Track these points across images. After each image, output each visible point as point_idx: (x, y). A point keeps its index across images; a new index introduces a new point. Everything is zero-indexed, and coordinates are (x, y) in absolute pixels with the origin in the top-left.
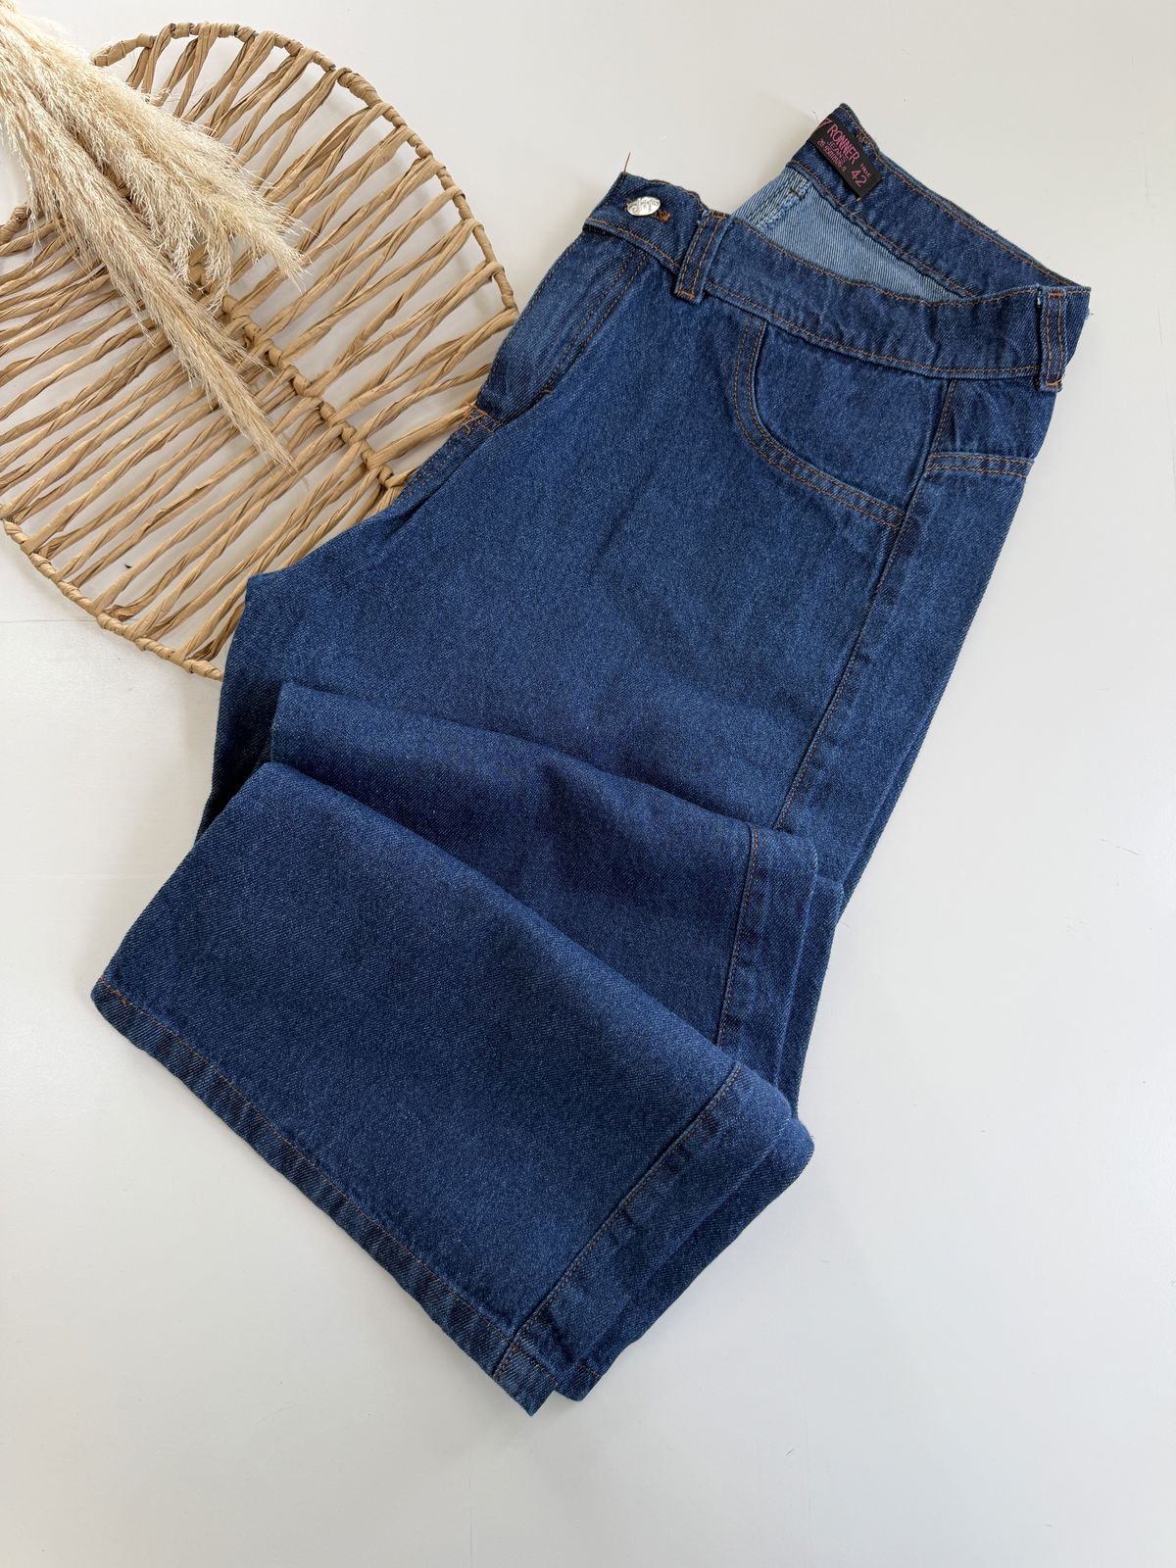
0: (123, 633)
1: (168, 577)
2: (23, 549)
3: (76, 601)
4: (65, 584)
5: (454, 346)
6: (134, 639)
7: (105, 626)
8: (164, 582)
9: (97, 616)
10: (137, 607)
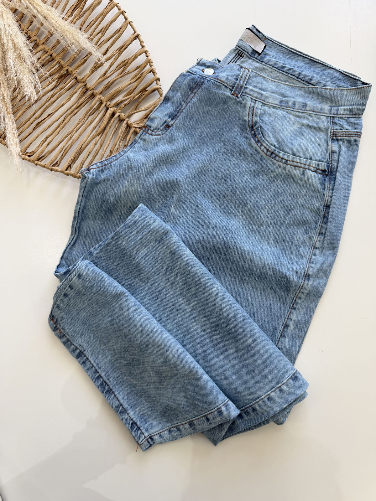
0: (29, 161)
1: (42, 142)
5: (126, 61)
6: (33, 162)
7: (24, 159)
8: (41, 144)
9: (21, 156)
10: (33, 153)
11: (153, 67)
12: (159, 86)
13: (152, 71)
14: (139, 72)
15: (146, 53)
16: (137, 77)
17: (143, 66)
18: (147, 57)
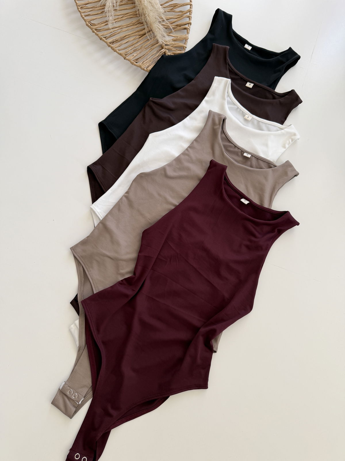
0: (90, 27)
1: (103, 22)
2: (76, 5)
3: (83, 18)
4: (83, 14)
5: (177, 5)
6: (92, 29)
7: (87, 25)
8: (102, 23)
9: (86, 22)
10: (94, 25)
11: (191, 15)
12: (189, 28)
13: (189, 17)
14: (181, 14)
15: (190, 6)
16: (179, 16)
17: (186, 12)
18: (190, 8)
